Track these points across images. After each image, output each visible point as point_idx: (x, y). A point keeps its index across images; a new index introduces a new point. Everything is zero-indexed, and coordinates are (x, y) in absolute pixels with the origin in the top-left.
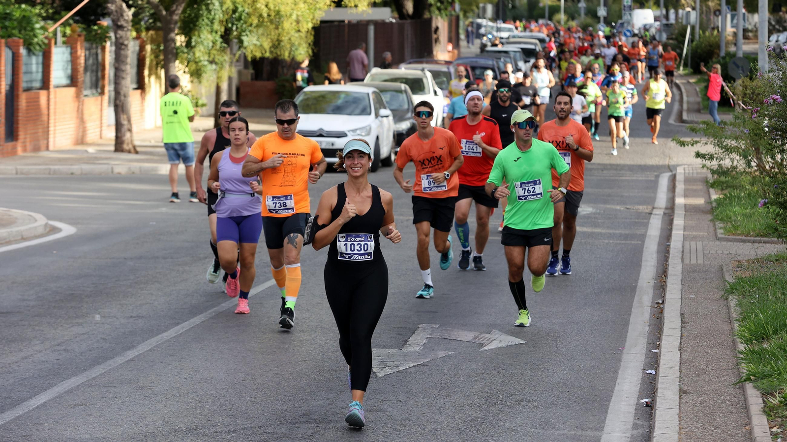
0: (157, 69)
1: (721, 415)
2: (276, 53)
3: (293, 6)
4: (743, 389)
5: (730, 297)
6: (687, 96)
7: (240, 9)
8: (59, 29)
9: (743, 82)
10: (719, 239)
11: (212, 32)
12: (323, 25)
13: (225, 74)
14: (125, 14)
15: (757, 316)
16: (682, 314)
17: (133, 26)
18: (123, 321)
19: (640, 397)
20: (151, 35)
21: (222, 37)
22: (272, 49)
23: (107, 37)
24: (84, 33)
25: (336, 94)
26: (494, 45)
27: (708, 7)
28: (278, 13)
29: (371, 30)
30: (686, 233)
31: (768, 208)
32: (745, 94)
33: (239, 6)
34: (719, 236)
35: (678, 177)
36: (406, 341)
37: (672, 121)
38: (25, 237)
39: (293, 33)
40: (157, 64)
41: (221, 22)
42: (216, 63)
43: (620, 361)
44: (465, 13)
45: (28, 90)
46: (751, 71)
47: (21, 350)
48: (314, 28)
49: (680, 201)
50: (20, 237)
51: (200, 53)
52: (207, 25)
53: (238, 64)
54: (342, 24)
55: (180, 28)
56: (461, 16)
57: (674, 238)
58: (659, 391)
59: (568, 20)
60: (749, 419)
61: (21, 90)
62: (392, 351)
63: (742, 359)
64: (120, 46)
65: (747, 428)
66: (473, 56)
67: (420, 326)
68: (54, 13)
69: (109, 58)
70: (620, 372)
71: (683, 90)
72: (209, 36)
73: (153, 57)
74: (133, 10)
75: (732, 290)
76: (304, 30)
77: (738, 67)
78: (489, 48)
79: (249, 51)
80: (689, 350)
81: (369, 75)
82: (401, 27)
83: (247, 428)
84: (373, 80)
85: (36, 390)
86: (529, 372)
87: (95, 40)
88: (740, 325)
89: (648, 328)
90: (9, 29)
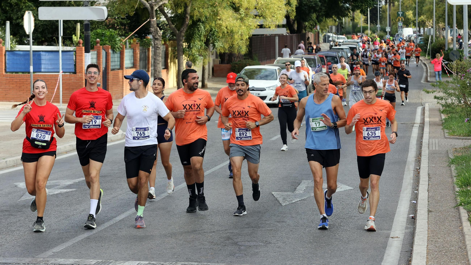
0: (174, 59)
1: (448, 222)
2: (231, 51)
3: (239, 27)
4: (458, 209)
5: (452, 166)
6: (430, 70)
7: (214, 30)
8: (127, 40)
9: (457, 62)
10: (446, 138)
11: (200, 41)
12: (253, 37)
13: (206, 61)
14: (159, 33)
15: (464, 174)
16: (428, 174)
17: (162, 38)
18: (159, 180)
19: (409, 214)
20: (171, 42)
21: (205, 43)
22: (229, 49)
23: (150, 44)
24: (139, 42)
25: (260, 70)
26: (336, 46)
27: (439, 26)
28: (232, 31)
29: (277, 39)
30: (430, 135)
31: (469, 122)
32: (458, 68)
33: (213, 28)
34: (446, 136)
35: (426, 108)
36: (296, 188)
37: (422, 81)
38: (112, 140)
39: (239, 40)
40: (174, 57)
41: (204, 36)
42: (203, 56)
43: (399, 197)
44: (322, 30)
45: (113, 70)
46: (460, 57)
47: (111, 194)
48: (249, 38)
49: (427, 119)
50: (110, 140)
51: (194, 51)
52: (198, 37)
53: (213, 56)
54: (263, 36)
55: (185, 39)
56: (320, 32)
57: (424, 137)
58: (418, 211)
59: (372, 33)
60: (461, 223)
61: (110, 70)
62: (288, 193)
63: (458, 195)
64: (156, 48)
65: (460, 228)
66: (327, 51)
67: (303, 181)
68: (125, 33)
69: (151, 54)
70: (399, 202)
71: (428, 66)
72: (199, 43)
73: (172, 53)
74: (162, 31)
75: (452, 162)
76: (244, 39)
77: (454, 55)
78: (334, 47)
79: (218, 50)
80: (432, 191)
81: (276, 60)
82: (291, 38)
83: (219, 230)
84: (278, 63)
85: (119, 212)
86: (355, 203)
87: (144, 46)
88: (457, 179)
89: (412, 181)
90: (104, 41)
